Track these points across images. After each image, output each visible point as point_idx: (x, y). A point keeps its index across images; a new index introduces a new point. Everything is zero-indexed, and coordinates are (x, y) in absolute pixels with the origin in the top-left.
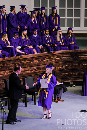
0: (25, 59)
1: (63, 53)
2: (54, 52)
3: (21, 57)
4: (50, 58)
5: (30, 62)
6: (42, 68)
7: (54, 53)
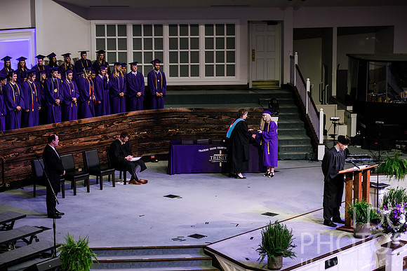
0: (85, 125)
1: (140, 115)
2: (127, 114)
4: (121, 122)
5: (93, 129)
6: (110, 137)
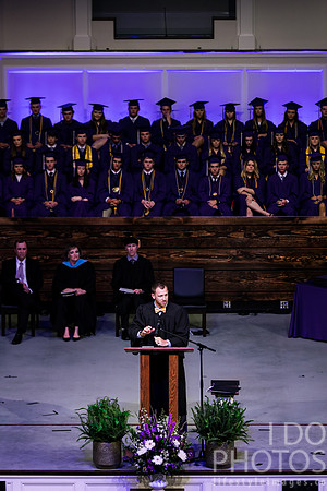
2: (304, 219)
3: (186, 221)
4: (289, 232)
5: (217, 236)
6: (258, 256)
7: (304, 222)
